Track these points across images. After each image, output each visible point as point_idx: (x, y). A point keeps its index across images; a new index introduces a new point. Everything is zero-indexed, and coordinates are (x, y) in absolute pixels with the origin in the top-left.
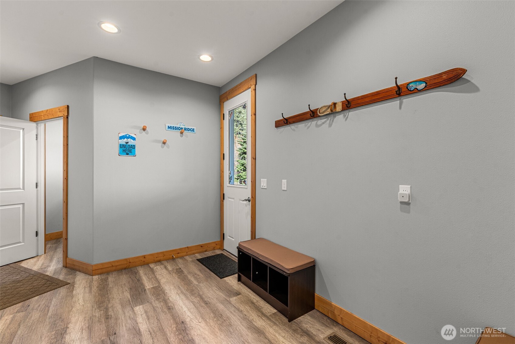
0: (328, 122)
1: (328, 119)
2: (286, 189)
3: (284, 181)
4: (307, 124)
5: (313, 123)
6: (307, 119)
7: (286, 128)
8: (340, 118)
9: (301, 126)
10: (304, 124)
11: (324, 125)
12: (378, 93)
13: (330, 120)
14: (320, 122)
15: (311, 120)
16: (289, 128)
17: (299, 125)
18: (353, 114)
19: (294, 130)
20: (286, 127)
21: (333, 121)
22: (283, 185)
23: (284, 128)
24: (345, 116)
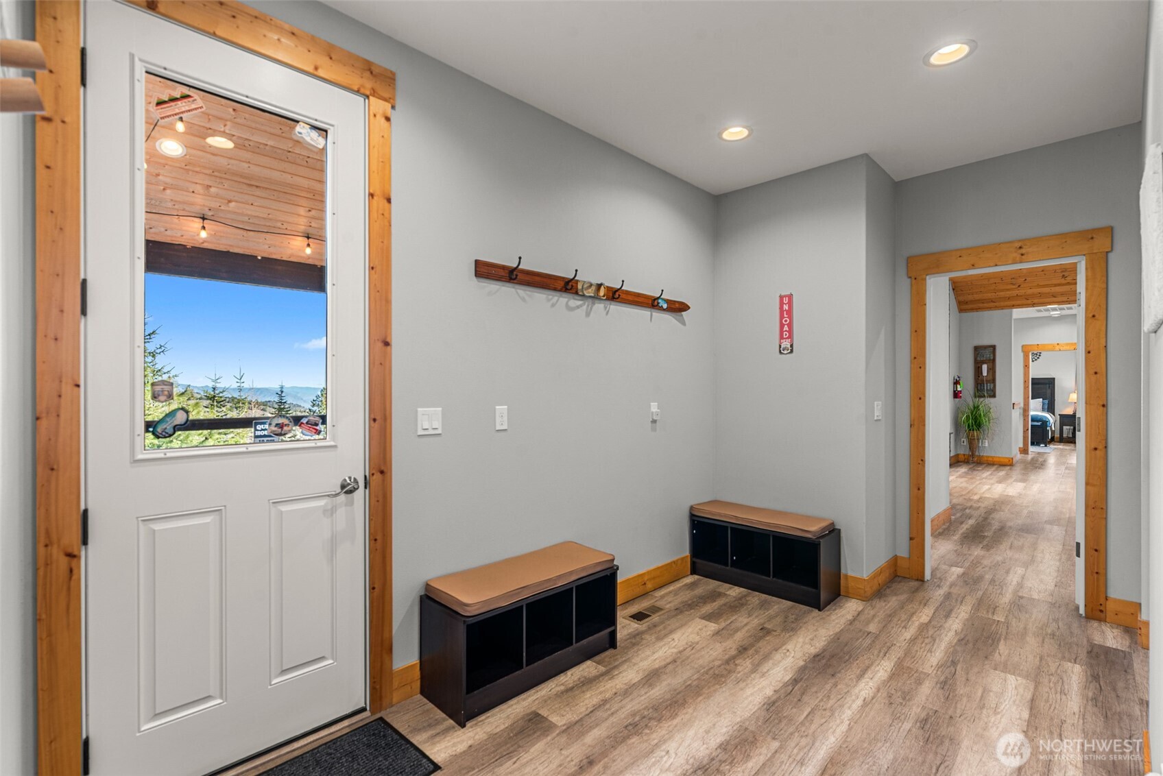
0: (585, 307)
1: (585, 303)
2: (505, 427)
3: (502, 409)
4: (552, 299)
5: (563, 300)
6: (555, 289)
7: (503, 288)
8: (599, 307)
9: (540, 297)
10: (544, 296)
11: (579, 310)
12: (639, 295)
13: (588, 306)
14: (574, 302)
15: (558, 294)
16: (513, 290)
17: (536, 294)
18: (615, 308)
19: (524, 300)
20: (503, 286)
21: (591, 309)
22: (498, 420)
23: (498, 287)
24: (605, 308)
